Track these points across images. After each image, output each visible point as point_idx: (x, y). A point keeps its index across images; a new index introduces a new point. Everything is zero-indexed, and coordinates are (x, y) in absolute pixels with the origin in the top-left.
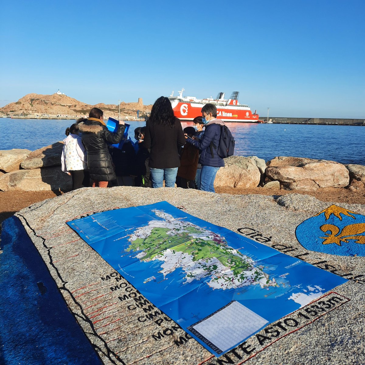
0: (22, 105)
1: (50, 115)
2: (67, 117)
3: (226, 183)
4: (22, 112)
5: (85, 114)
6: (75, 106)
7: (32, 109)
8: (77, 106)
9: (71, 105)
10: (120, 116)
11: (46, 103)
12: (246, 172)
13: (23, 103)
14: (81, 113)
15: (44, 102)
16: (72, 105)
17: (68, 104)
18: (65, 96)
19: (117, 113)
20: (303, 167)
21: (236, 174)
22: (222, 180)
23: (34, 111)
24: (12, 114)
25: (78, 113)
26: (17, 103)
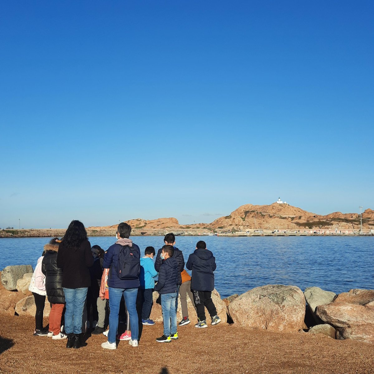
0: (232, 219)
1: (265, 231)
2: (285, 232)
3: (255, 322)
4: (231, 227)
5: (310, 228)
6: (300, 218)
7: (244, 224)
8: (303, 218)
9: (294, 216)
10: (362, 230)
11: (262, 215)
12: (280, 308)
13: (233, 217)
14: (305, 227)
15: (260, 214)
16: (296, 217)
17: (290, 216)
18: (287, 206)
19: (357, 224)
20: (365, 306)
21: (266, 310)
22: (251, 317)
23: (246, 227)
24: (220, 230)
25: (301, 227)
26: (227, 217)
